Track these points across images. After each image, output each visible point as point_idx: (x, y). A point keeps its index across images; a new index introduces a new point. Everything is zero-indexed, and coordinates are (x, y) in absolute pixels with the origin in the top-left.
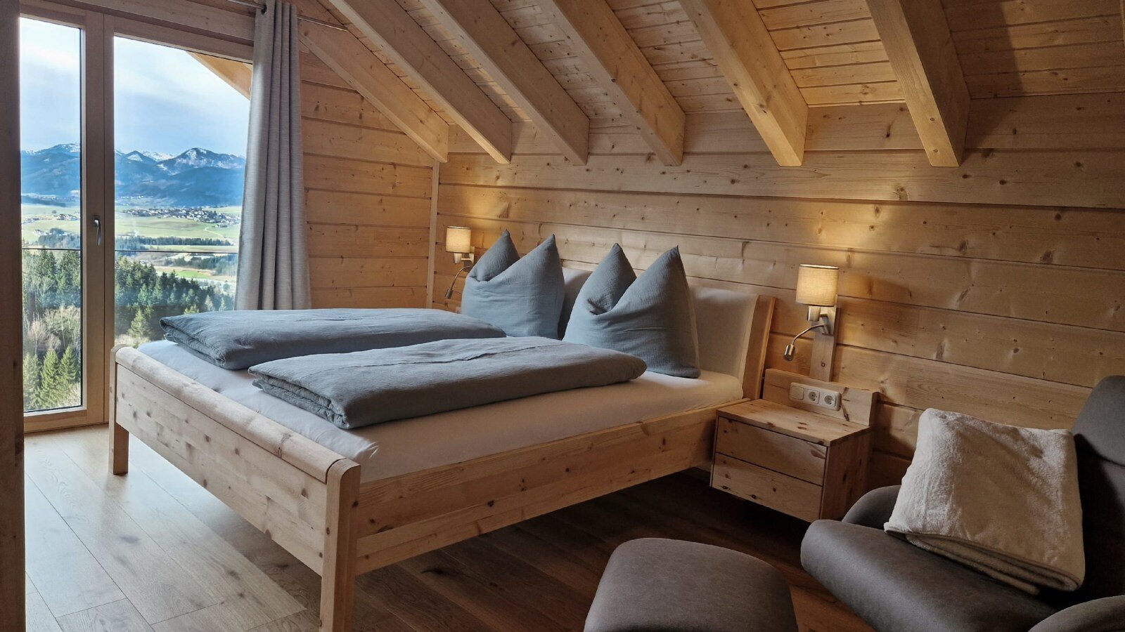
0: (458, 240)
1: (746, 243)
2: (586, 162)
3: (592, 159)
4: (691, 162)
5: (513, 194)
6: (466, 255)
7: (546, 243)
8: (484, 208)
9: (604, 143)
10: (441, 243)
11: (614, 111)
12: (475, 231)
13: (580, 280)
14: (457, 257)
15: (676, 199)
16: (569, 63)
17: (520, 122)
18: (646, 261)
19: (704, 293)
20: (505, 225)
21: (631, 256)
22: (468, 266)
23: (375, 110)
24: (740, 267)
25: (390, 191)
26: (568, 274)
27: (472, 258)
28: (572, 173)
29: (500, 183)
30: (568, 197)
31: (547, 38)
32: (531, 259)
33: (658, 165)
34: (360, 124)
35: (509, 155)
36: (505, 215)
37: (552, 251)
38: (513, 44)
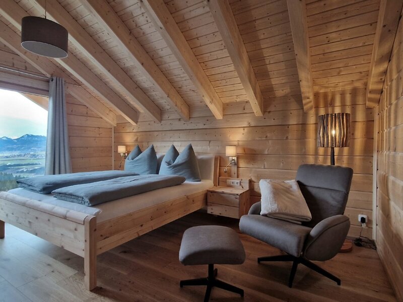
0: (122, 149)
1: (210, 142)
2: (161, 122)
3: (163, 122)
4: (192, 120)
5: (138, 134)
6: (124, 154)
7: (150, 147)
8: (129, 139)
9: (166, 116)
10: (116, 151)
11: (168, 107)
12: (127, 146)
13: (162, 157)
14: (122, 154)
15: (188, 131)
16: (153, 93)
17: (139, 112)
18: (182, 149)
19: (200, 157)
20: (136, 144)
21: (177, 148)
22: (125, 157)
23: (92, 111)
24: (209, 148)
25: (98, 136)
26: (158, 156)
27: (126, 154)
28: (157, 126)
29: (134, 131)
30: (156, 133)
31: (146, 86)
32: (146, 152)
33: (182, 122)
34: (87, 115)
35: (136, 122)
36: (137, 140)
37: (153, 149)
38: (136, 88)
